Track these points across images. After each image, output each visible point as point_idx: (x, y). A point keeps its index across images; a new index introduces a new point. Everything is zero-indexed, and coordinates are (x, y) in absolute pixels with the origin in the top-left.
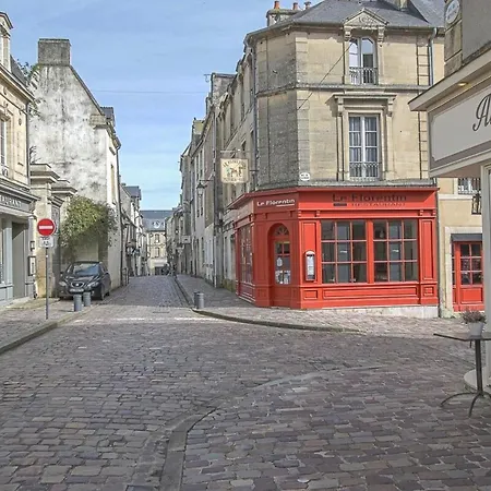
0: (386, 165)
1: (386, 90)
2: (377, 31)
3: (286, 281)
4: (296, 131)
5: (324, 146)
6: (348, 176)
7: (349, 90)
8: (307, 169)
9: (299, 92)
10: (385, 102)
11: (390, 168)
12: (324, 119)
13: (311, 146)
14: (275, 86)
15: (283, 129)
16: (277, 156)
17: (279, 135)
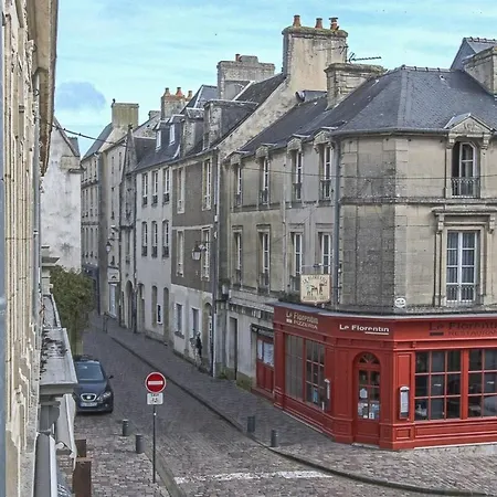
0: (485, 288)
1: (488, 204)
2: (482, 139)
3: (372, 416)
4: (393, 251)
5: (420, 267)
6: (445, 302)
7: (449, 204)
8: (402, 294)
9: (397, 207)
10: (486, 218)
11: (488, 291)
12: (422, 238)
13: (408, 267)
14: (368, 195)
15: (375, 245)
16: (366, 276)
17: (370, 252)
